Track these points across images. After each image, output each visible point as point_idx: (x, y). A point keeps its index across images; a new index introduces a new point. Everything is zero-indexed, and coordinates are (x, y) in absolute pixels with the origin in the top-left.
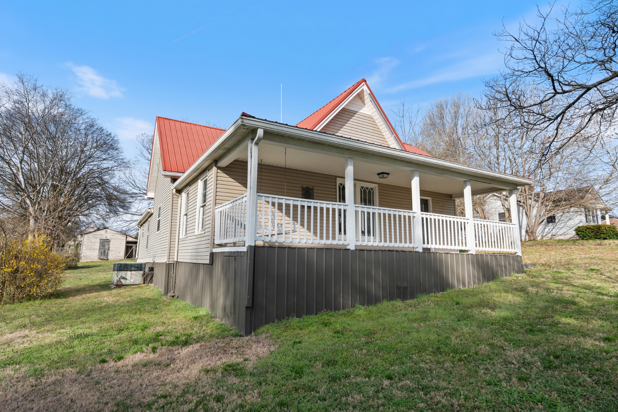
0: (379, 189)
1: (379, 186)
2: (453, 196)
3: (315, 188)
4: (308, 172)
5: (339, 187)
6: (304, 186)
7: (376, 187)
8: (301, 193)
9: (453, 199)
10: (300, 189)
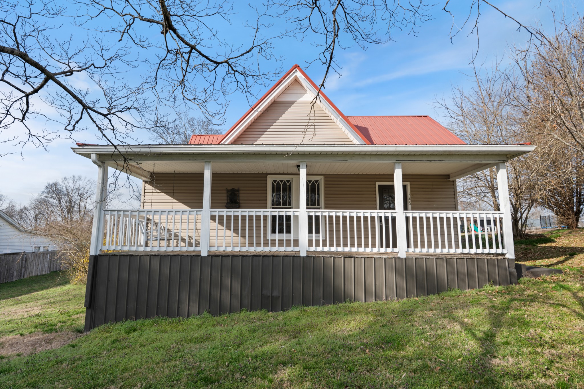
0: (325, 181)
1: (325, 178)
2: (451, 176)
3: (241, 188)
4: (233, 174)
5: (273, 185)
6: (229, 188)
7: (321, 179)
8: (226, 195)
9: (451, 179)
10: (225, 192)
